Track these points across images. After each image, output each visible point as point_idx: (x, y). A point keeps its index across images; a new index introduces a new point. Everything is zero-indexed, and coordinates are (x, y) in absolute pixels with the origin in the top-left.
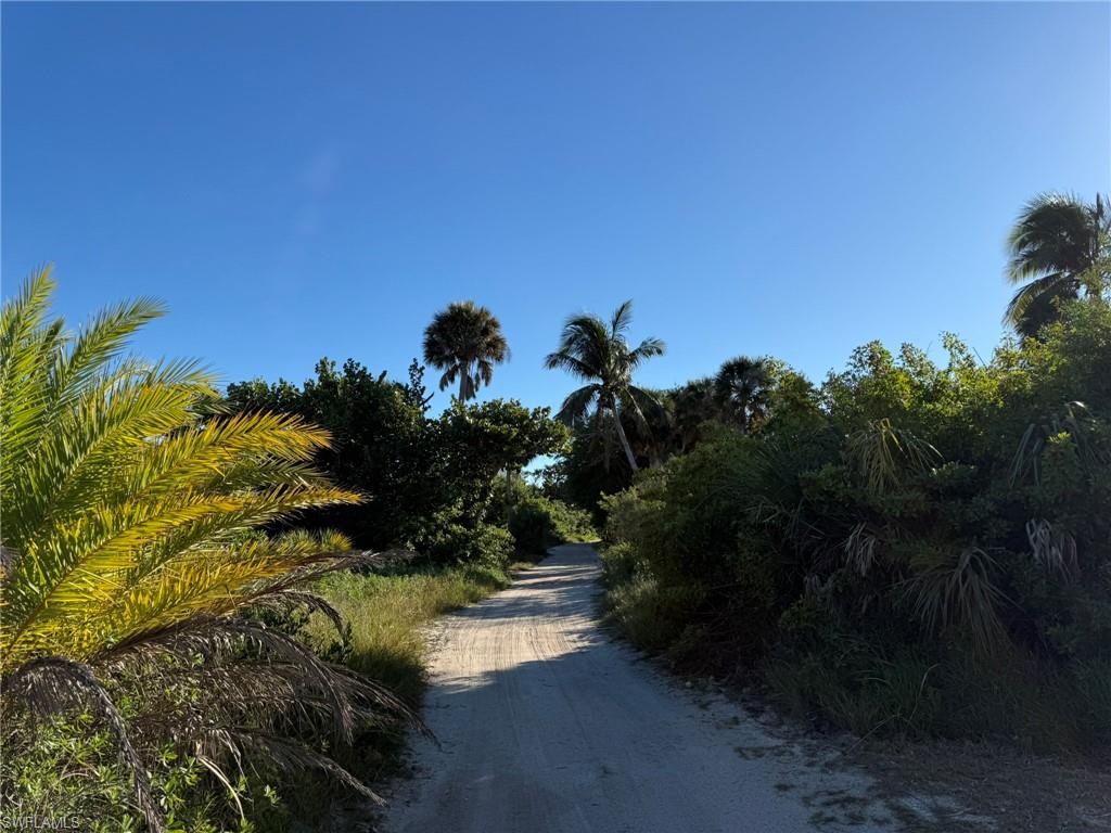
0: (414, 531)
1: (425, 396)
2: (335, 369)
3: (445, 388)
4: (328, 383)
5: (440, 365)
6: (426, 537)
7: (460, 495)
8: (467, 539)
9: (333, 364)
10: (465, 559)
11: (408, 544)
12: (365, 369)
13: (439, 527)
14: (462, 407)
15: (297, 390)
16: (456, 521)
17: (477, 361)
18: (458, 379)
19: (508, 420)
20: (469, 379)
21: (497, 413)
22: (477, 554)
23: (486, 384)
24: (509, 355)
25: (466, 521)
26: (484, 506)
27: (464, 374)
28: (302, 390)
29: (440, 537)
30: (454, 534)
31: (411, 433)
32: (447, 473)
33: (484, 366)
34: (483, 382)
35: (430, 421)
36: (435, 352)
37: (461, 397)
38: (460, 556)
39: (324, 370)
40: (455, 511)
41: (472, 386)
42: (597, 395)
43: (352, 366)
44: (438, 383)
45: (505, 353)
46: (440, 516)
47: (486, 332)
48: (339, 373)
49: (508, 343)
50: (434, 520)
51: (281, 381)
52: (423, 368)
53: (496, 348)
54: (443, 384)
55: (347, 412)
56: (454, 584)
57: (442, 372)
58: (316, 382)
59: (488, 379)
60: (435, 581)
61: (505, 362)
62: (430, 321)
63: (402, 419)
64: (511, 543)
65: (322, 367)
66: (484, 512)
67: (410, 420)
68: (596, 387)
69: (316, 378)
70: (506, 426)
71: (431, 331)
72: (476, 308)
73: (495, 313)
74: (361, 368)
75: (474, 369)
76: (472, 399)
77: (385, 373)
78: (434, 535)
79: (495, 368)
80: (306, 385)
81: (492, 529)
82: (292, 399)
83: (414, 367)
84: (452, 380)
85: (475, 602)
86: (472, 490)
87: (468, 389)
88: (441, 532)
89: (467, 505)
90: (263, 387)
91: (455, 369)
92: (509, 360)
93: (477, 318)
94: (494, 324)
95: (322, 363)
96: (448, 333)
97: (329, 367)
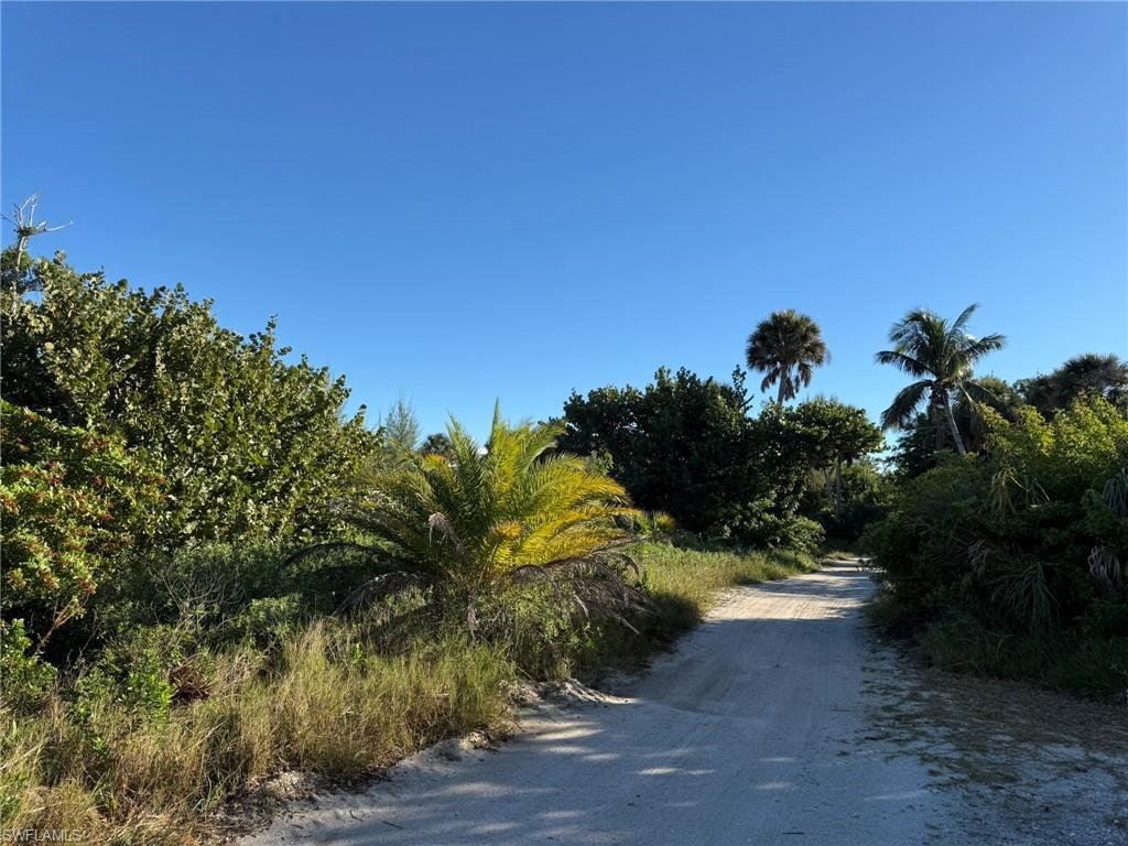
0: (732, 517)
1: (746, 398)
2: (671, 376)
3: (766, 390)
4: (664, 387)
5: (762, 369)
6: (741, 521)
7: (773, 488)
8: (777, 526)
9: (669, 372)
10: (774, 543)
11: (726, 527)
12: (695, 375)
13: (753, 515)
14: (778, 408)
15: (640, 393)
16: (769, 510)
17: (797, 364)
18: (778, 380)
19: (820, 423)
20: (788, 381)
21: (810, 414)
22: (786, 542)
23: (806, 386)
24: (829, 357)
25: (778, 511)
26: (796, 499)
27: (784, 377)
28: (644, 393)
29: (754, 524)
30: (765, 521)
31: (732, 431)
32: (763, 468)
33: (804, 369)
34: (802, 384)
35: (750, 420)
36: (756, 357)
37: (780, 400)
38: (770, 541)
39: (662, 377)
40: (769, 503)
41: (791, 388)
42: (928, 392)
43: (684, 373)
44: (760, 385)
45: (825, 355)
46: (755, 505)
47: (805, 338)
48: (673, 379)
49: (828, 346)
50: (750, 509)
51: (628, 387)
52: (745, 373)
53: (816, 351)
54: (765, 385)
55: (679, 414)
56: (756, 562)
57: (764, 375)
58: (656, 386)
59: (807, 381)
60: (737, 560)
61: (825, 364)
62: (753, 329)
63: (725, 419)
64: (821, 535)
65: (660, 374)
66: (797, 504)
67: (731, 421)
68: (929, 383)
69: (655, 383)
70: (817, 428)
71: (755, 338)
72: (796, 317)
73: (816, 320)
74: (691, 374)
75: (794, 372)
76: (791, 399)
77: (711, 378)
78: (749, 521)
79: (815, 370)
80: (647, 389)
81: (803, 521)
82: (636, 403)
83: (737, 372)
84: (774, 381)
85: (772, 579)
86: (785, 483)
87: (787, 391)
88: (755, 520)
89: (781, 496)
90: (614, 392)
91: (776, 372)
92: (829, 362)
93: (797, 324)
94: (814, 330)
95: (660, 371)
96: (769, 341)
97: (665, 374)
